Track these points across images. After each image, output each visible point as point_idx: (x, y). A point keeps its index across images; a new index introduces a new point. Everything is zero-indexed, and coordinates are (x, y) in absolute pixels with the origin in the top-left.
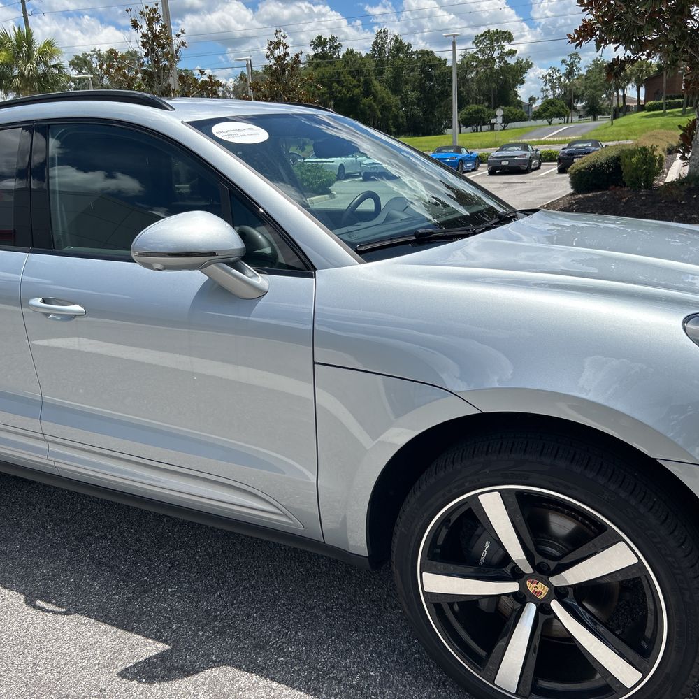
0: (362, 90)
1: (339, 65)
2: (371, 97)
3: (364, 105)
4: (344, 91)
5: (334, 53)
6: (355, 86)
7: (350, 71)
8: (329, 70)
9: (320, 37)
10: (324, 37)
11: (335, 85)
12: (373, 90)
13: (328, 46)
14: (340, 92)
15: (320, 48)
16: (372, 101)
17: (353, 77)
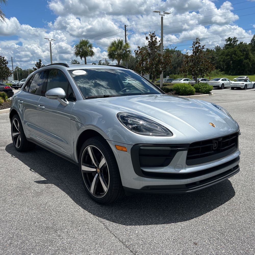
0: (244, 57)
1: (235, 48)
2: (248, 60)
3: (245, 62)
4: (237, 57)
5: (235, 44)
6: (242, 56)
7: (240, 50)
8: (232, 50)
9: (230, 38)
10: (231, 38)
11: (233, 55)
12: (249, 57)
13: (232, 41)
14: (235, 58)
15: (229, 42)
16: (248, 61)
17: (241, 52)
